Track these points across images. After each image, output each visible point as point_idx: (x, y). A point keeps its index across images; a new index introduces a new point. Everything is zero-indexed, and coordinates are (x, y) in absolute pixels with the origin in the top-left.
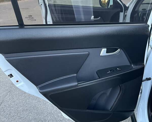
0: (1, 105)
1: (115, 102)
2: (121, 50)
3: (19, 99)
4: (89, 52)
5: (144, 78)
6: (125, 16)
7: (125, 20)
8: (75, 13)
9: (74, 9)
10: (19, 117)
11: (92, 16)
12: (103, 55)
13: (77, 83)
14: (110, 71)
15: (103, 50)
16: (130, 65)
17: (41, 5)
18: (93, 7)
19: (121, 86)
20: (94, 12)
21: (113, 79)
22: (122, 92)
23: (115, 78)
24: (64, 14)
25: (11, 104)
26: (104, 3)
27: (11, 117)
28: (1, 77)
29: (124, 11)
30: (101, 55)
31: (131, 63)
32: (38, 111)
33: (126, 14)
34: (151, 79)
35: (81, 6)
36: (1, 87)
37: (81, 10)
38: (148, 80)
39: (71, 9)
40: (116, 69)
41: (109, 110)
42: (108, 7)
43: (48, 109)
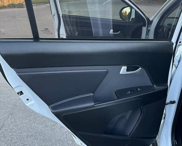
0: (2, 129)
1: (135, 126)
2: (143, 69)
3: (23, 123)
4: (107, 70)
5: (168, 101)
6: (148, 31)
7: (148, 36)
8: (92, 27)
9: (91, 21)
10: (22, 144)
11: (111, 30)
12: (122, 74)
13: (93, 104)
14: (131, 91)
15: (123, 67)
16: (152, 85)
17: (54, 15)
18: (113, 20)
19: (142, 109)
20: (113, 25)
21: (133, 100)
22: (143, 115)
23: (135, 99)
24: (80, 26)
25: (13, 128)
26: (125, 15)
27: (13, 144)
28: (2, 96)
29: (147, 25)
30: (120, 73)
31: (153, 84)
32: (44, 137)
33: (149, 29)
34: (175, 103)
35: (99, 18)
36: (2, 108)
37: (99, 22)
38: (172, 103)
39: (88, 21)
40: (137, 90)
41: (128, 136)
42: (130, 20)
43: (56, 135)
